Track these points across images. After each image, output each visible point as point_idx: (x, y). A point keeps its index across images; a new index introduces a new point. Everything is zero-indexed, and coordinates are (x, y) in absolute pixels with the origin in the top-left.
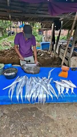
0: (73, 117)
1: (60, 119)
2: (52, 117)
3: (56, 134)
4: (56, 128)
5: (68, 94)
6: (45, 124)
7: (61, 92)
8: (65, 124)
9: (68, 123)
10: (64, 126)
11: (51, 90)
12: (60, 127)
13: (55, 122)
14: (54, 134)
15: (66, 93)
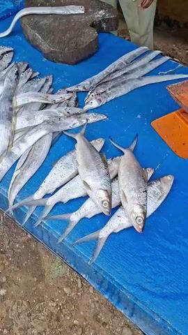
0: (119, 330)
1: (65, 294)
2: (46, 265)
3: (12, 314)
4: (29, 303)
5: (69, 230)
6: (7, 263)
7: (47, 196)
8: (66, 320)
9: (80, 326)
10: (58, 320)
11: (22, 160)
12: (40, 312)
13: (41, 286)
14: (7, 311)
15: (64, 216)
